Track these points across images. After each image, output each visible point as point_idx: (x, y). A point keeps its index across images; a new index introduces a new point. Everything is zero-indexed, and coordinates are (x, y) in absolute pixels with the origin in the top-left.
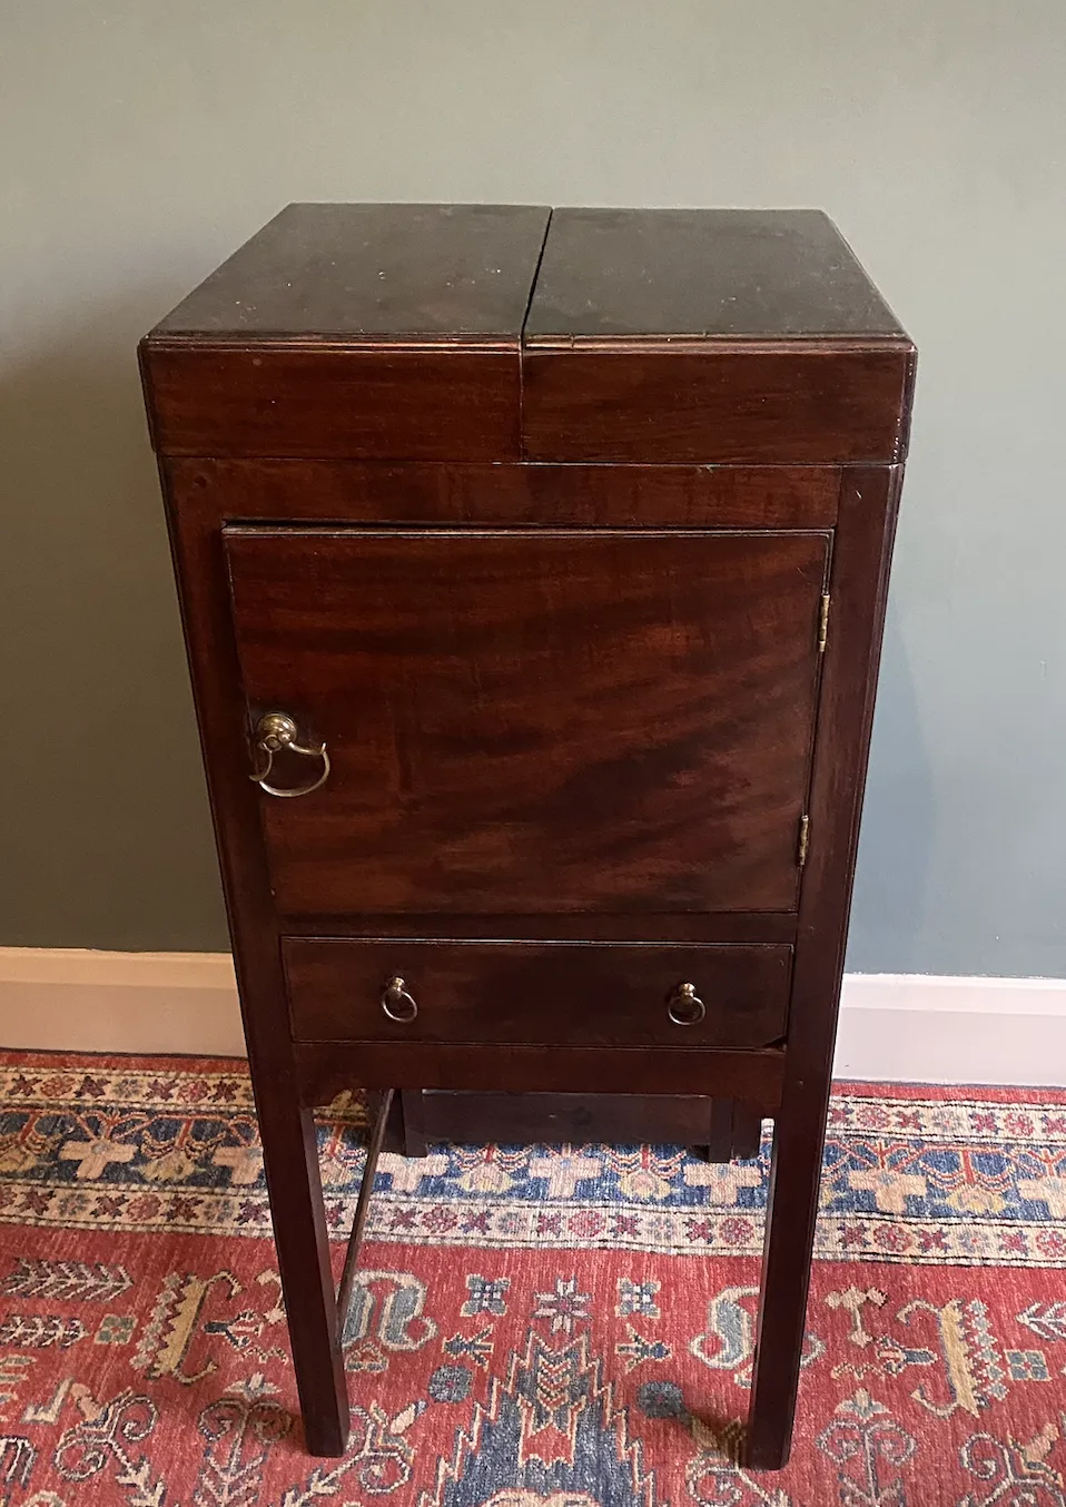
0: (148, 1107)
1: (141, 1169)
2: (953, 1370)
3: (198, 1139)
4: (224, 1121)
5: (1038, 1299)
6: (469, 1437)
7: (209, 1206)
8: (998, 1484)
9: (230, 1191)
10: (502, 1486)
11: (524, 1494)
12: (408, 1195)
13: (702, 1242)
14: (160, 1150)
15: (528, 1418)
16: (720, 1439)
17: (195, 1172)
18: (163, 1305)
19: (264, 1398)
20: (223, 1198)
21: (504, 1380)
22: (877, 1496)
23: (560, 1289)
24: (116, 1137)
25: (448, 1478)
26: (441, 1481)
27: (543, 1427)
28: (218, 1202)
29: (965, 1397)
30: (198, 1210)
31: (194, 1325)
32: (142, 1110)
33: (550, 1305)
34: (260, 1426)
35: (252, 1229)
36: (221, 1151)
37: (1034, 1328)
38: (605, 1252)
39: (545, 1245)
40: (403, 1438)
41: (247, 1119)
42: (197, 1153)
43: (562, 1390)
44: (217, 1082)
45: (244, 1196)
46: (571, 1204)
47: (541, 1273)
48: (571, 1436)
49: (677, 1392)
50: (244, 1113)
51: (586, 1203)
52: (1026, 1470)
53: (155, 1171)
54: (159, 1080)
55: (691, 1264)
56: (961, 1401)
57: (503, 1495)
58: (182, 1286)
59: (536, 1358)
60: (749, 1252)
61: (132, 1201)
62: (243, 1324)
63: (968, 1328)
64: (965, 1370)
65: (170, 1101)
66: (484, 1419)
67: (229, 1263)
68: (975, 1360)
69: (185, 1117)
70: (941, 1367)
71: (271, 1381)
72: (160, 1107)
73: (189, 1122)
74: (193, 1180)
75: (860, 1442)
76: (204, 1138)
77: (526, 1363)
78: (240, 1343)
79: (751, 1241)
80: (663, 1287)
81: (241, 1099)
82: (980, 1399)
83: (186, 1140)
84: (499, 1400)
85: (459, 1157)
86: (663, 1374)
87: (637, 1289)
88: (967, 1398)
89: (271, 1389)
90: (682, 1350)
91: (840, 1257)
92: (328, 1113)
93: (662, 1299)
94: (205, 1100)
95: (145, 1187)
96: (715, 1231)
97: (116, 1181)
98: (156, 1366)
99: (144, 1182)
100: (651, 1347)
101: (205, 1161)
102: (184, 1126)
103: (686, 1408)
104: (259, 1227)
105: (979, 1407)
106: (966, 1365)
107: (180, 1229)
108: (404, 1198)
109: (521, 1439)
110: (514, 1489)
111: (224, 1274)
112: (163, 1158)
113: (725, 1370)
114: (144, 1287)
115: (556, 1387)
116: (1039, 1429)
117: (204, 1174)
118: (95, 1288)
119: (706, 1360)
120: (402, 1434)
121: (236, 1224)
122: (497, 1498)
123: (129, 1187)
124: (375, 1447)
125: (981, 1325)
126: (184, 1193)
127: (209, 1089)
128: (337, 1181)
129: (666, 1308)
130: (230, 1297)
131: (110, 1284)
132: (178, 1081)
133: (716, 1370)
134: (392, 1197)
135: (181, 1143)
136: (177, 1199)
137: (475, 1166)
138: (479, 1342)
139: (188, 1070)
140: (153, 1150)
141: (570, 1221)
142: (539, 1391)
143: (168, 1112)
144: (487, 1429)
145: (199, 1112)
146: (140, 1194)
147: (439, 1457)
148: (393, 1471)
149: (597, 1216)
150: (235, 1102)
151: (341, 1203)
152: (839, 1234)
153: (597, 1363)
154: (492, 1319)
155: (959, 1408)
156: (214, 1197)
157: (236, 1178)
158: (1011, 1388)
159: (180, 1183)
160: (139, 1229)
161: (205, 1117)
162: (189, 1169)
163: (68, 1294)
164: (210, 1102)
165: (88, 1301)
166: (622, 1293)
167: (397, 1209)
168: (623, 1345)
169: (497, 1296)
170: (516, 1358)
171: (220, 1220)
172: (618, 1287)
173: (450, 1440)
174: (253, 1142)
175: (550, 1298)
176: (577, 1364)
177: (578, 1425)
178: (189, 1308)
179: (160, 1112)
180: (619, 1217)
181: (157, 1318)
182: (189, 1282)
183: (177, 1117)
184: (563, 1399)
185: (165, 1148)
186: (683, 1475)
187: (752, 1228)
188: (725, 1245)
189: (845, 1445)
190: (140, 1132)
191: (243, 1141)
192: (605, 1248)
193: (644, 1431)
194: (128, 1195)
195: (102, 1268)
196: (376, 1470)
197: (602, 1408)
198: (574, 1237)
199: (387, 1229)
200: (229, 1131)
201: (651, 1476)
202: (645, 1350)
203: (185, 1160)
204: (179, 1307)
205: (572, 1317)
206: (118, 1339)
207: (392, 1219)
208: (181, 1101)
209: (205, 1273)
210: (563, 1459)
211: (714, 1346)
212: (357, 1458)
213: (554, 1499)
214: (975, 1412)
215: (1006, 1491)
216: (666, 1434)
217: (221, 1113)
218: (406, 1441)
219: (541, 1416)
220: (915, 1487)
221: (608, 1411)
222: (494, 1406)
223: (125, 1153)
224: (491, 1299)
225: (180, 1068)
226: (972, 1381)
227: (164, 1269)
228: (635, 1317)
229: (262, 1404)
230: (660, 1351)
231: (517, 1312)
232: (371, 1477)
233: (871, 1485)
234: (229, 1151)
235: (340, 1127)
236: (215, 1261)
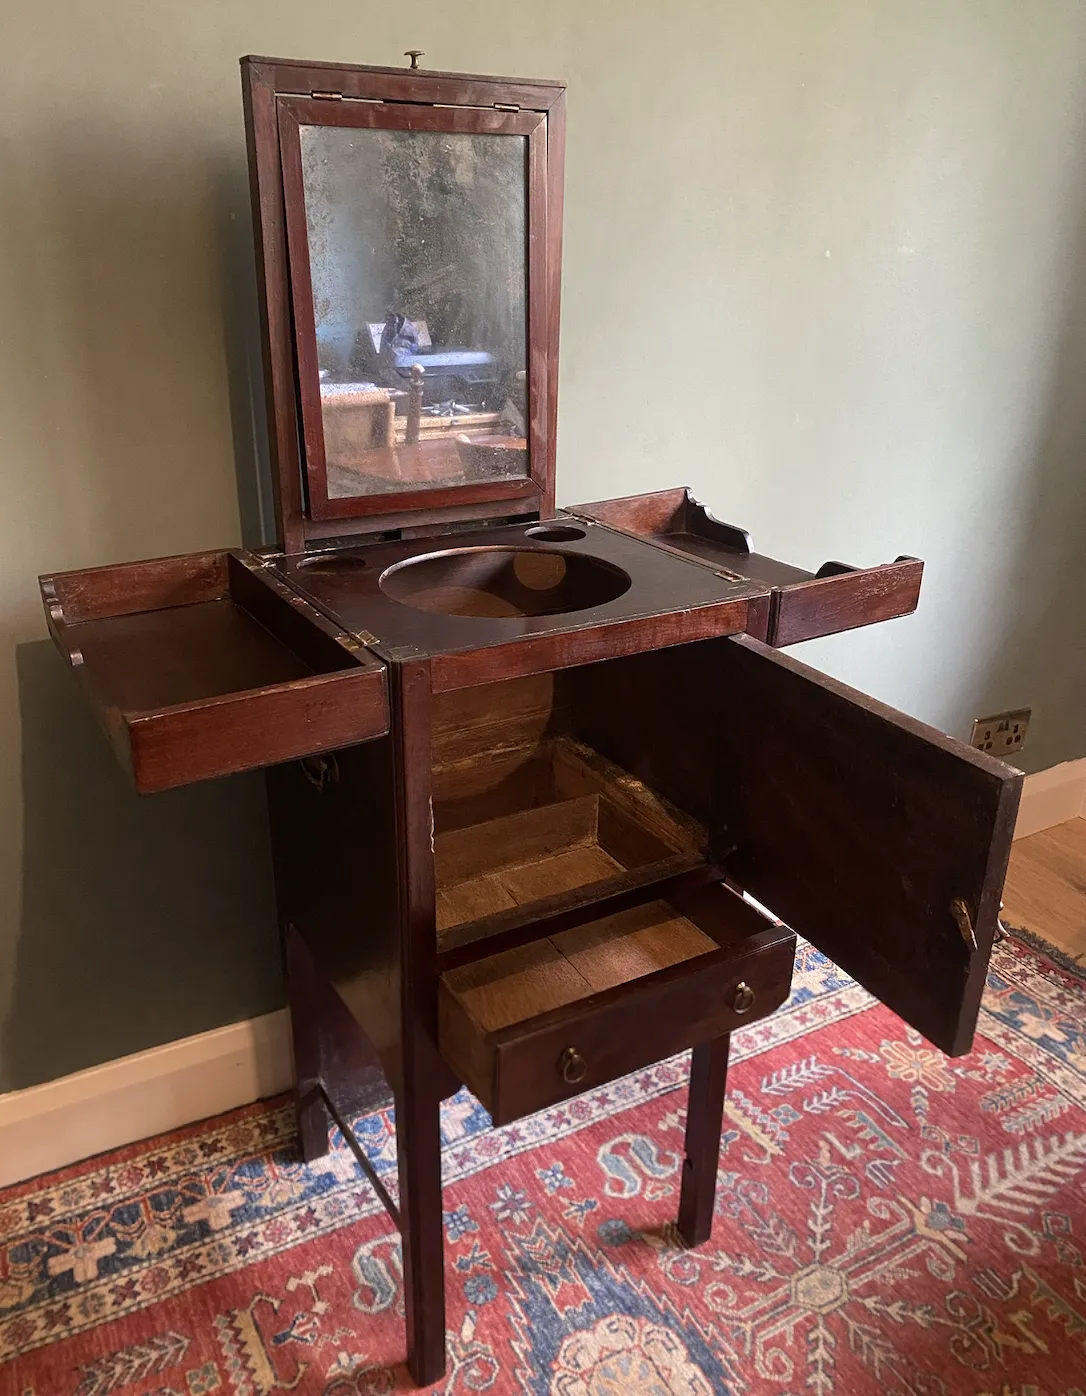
0: (100, 1204)
1: (130, 1252)
2: (753, 1135)
3: (162, 1210)
4: (173, 1188)
5: (763, 1076)
6: (518, 1318)
7: (209, 1255)
8: (820, 1188)
9: (217, 1236)
10: (561, 1338)
11: (579, 1335)
12: (353, 1181)
13: (564, 1126)
14: (135, 1232)
15: (545, 1285)
16: (664, 1239)
17: (178, 1236)
18: (227, 1343)
19: (359, 1367)
20: (215, 1244)
21: (513, 1270)
22: (768, 1226)
23: (502, 1196)
24: (90, 1238)
25: (525, 1352)
26: (521, 1356)
27: (559, 1286)
28: (214, 1248)
29: (771, 1147)
30: (200, 1261)
31: (263, 1344)
32: (97, 1209)
33: (503, 1209)
34: (371, 1388)
35: (255, 1256)
36: (186, 1211)
37: (773, 1092)
38: (514, 1159)
39: (472, 1172)
40: (476, 1342)
41: (191, 1179)
42: (169, 1221)
43: (553, 1257)
44: (145, 1162)
45: (230, 1235)
46: (469, 1138)
47: (481, 1191)
48: (580, 1282)
49: (621, 1223)
50: (185, 1175)
51: (478, 1133)
52: (828, 1173)
53: (143, 1249)
54: (95, 1180)
55: (569, 1143)
56: (770, 1151)
57: (566, 1343)
58: (232, 1322)
59: (522, 1247)
60: (597, 1120)
61: (141, 1280)
62: (301, 1325)
63: (742, 1108)
64: (759, 1132)
65: (115, 1192)
66: (519, 1301)
67: (257, 1288)
68: (759, 1124)
69: (136, 1199)
70: (746, 1137)
71: (354, 1353)
72: (110, 1201)
73: (144, 1201)
74: (181, 1242)
75: (738, 1200)
76: (165, 1208)
77: (517, 1252)
78: (309, 1339)
79: (594, 1111)
80: (564, 1164)
81: (175, 1167)
82: (778, 1144)
83: (151, 1215)
84: (520, 1284)
85: (370, 1141)
86: (604, 1216)
87: (550, 1173)
88: (773, 1149)
89: (358, 1358)
90: (602, 1197)
91: (648, 1098)
92: (251, 1149)
93: (569, 1171)
94: (144, 1180)
95: (145, 1264)
96: (568, 1116)
97: (116, 1271)
98: (259, 1388)
99: (142, 1261)
100: (583, 1205)
101: (180, 1223)
102: (142, 1206)
103: (634, 1231)
104: (260, 1252)
105: (782, 1149)
106: (758, 1129)
107: (199, 1282)
108: (352, 1184)
109: (551, 1301)
110: (570, 1335)
111: (257, 1298)
112: (143, 1237)
113: (636, 1196)
114: (202, 1339)
115: (548, 1257)
116: (817, 1146)
117: (185, 1234)
118: (161, 1358)
119: (621, 1196)
120: (474, 1339)
121: (240, 1258)
122: (565, 1347)
123: (130, 1270)
124: (462, 1358)
125: (747, 1103)
126: (181, 1254)
127: (142, 1170)
128: (294, 1194)
129: (574, 1176)
130: (275, 1312)
131: (171, 1349)
132: (111, 1175)
133: (631, 1199)
134: (344, 1187)
135: (149, 1219)
136: (179, 1262)
137: (386, 1141)
138: (477, 1255)
139: (114, 1163)
140: (130, 1234)
141: (476, 1149)
142: (540, 1265)
143: (120, 1201)
144: (526, 1307)
145: (147, 1191)
146: (144, 1272)
147: (509, 1341)
148: (486, 1367)
149: (492, 1139)
150: (171, 1171)
151: (309, 1208)
152: (638, 1085)
153: (560, 1230)
154: (474, 1236)
155: (772, 1155)
156: (208, 1247)
157: (214, 1224)
158: (787, 1131)
159: (172, 1248)
160: (163, 1297)
161: (155, 1192)
162: (172, 1235)
163: (141, 1374)
164: (150, 1179)
165: (163, 1370)
166: (543, 1180)
167: (353, 1194)
168: (567, 1211)
169: (465, 1219)
170: (509, 1253)
171: (225, 1260)
172: (538, 1177)
173: (507, 1325)
174: (208, 1193)
175: (499, 1204)
176: (548, 1237)
177: (580, 1274)
178: (250, 1335)
179: (112, 1204)
180: (506, 1133)
181: (230, 1355)
182: (235, 1317)
183: (132, 1201)
184: (557, 1263)
185: (139, 1228)
186: (660, 1272)
187: (588, 1105)
188: (580, 1122)
189: (732, 1206)
190: (107, 1225)
191: (199, 1197)
192: (511, 1157)
193: (620, 1257)
194: (135, 1277)
195: (156, 1341)
196: (474, 1372)
197: (585, 1256)
198: (487, 1159)
199: (356, 1211)
200: (180, 1194)
201: (643, 1283)
202: (581, 1209)
203: (163, 1230)
204: (242, 1337)
205: (523, 1210)
206: (210, 1385)
207: (354, 1202)
208: (124, 1189)
209: (244, 1304)
210: (585, 1300)
211: (619, 1186)
212: (455, 1372)
213: (599, 1328)
214: (781, 1153)
215: (827, 1190)
216: (634, 1252)
217: (166, 1184)
218: (480, 1343)
219: (553, 1280)
220: (782, 1210)
221: (590, 1256)
222: (518, 1289)
223: (107, 1247)
224: (463, 1223)
225: (106, 1164)
226: (766, 1138)
227: (207, 1316)
228: (560, 1190)
229: (362, 1372)
230: (590, 1203)
231: (486, 1223)
232: (476, 1380)
233: (761, 1222)
234: (194, 1208)
235: (267, 1156)
236: (244, 1291)
